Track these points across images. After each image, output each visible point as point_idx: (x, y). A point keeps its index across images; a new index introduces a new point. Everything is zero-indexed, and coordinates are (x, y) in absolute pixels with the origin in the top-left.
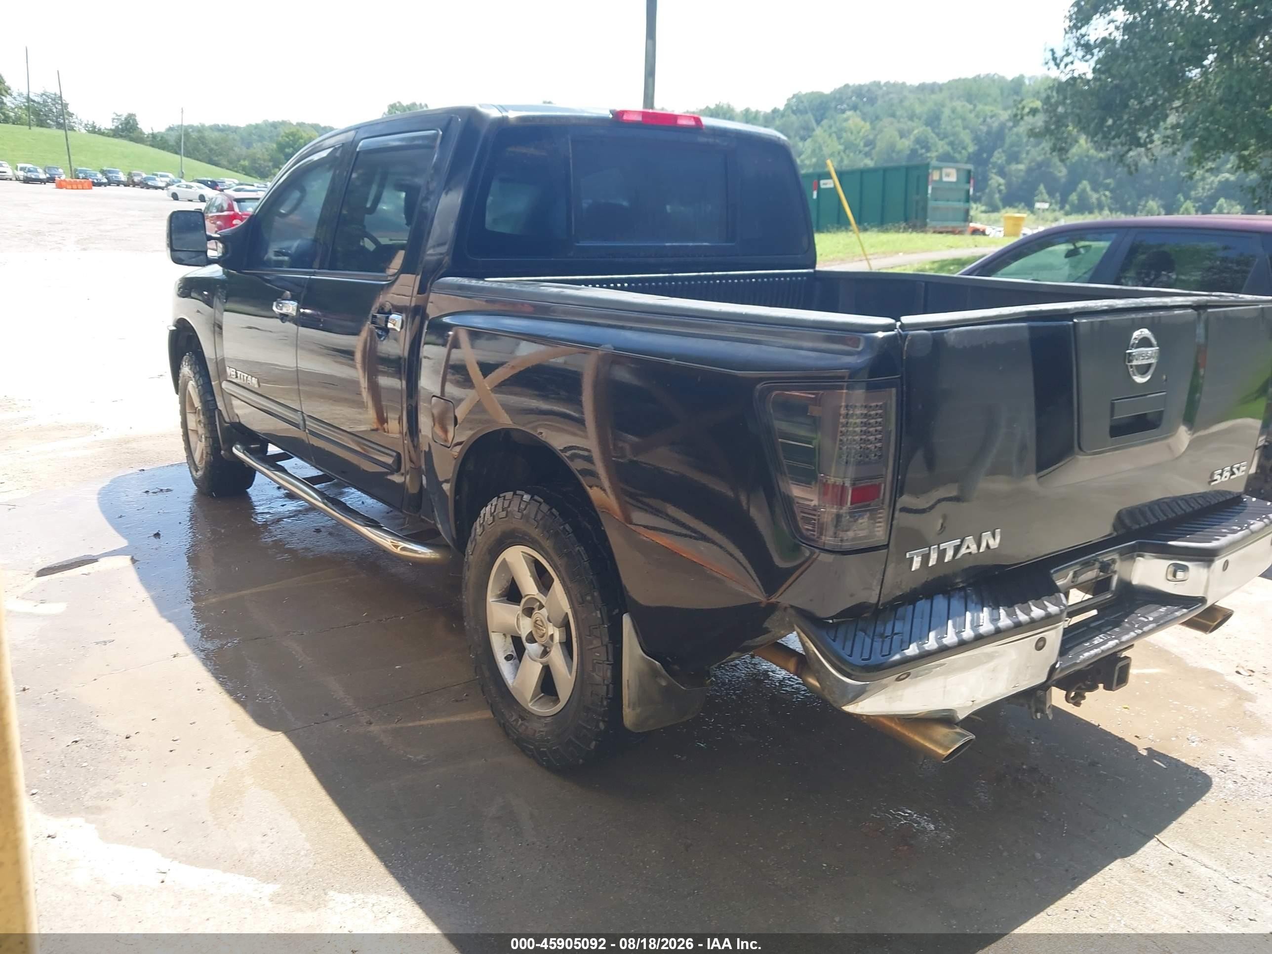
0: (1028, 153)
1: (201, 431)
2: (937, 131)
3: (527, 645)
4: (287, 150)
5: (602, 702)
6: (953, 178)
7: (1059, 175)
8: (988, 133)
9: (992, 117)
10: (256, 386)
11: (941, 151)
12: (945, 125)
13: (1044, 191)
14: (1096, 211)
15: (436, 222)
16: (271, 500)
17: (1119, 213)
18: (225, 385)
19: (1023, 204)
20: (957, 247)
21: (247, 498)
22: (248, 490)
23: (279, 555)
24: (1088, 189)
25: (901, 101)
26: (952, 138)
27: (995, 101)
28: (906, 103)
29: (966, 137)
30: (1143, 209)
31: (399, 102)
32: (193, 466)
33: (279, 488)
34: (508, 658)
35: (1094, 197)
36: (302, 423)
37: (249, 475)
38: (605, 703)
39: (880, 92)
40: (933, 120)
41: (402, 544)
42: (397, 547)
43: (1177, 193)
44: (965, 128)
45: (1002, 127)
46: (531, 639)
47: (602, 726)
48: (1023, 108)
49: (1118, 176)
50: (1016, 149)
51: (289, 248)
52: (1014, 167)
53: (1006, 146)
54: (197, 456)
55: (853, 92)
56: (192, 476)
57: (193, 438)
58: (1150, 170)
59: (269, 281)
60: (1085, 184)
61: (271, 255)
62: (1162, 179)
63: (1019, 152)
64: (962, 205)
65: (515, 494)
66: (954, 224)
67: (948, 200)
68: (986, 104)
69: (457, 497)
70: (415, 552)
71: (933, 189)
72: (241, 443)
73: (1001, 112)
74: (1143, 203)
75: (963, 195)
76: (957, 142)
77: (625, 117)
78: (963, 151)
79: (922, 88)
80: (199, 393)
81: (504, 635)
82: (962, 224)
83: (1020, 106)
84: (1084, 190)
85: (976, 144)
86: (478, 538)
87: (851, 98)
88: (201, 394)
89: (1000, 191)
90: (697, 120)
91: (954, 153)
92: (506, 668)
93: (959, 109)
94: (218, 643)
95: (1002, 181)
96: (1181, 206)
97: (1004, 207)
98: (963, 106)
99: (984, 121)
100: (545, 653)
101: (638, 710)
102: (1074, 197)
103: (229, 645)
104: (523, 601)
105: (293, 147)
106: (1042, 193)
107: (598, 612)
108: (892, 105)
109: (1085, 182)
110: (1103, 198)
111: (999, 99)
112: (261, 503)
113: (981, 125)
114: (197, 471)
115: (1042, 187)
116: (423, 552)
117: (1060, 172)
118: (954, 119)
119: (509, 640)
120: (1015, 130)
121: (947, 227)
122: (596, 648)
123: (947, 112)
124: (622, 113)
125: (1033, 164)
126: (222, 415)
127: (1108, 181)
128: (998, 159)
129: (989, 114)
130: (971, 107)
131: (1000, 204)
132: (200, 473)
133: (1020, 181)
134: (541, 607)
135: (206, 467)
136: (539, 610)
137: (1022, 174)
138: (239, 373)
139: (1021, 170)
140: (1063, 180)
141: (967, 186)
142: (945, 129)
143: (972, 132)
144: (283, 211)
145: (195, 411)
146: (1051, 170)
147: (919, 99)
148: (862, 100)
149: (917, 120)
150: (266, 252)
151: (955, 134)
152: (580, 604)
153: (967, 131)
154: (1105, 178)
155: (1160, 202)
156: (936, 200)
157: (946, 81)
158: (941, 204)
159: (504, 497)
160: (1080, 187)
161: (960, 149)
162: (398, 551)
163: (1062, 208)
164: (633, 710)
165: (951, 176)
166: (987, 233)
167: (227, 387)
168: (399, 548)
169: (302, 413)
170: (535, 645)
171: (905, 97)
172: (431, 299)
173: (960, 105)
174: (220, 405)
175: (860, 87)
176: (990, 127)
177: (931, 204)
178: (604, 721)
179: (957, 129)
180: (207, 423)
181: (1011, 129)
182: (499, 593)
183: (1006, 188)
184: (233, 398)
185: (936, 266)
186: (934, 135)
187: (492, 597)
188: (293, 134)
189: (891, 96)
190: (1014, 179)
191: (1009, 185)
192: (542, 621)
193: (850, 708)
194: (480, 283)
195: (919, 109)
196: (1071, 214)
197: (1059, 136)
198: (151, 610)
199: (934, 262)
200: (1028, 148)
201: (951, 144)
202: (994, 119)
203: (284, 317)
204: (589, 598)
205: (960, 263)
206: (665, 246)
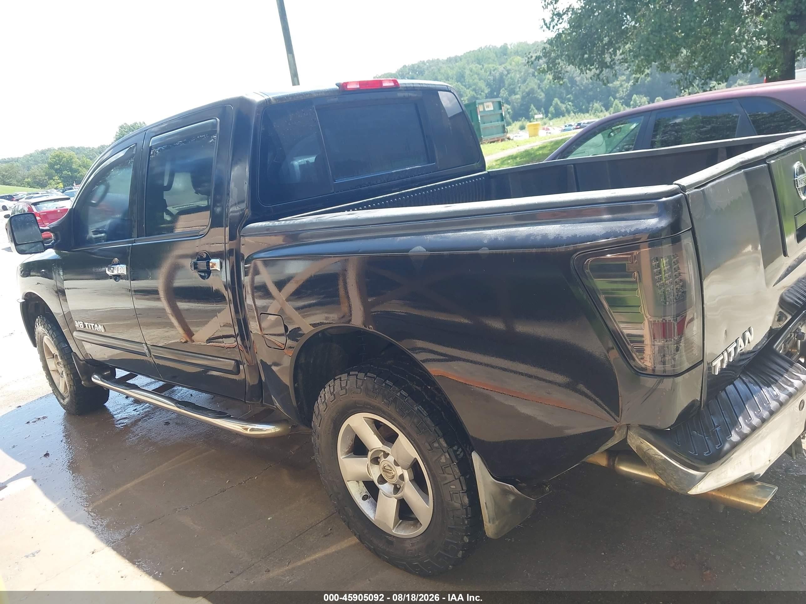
0: (520, 88)
1: (61, 369)
2: (464, 84)
3: (380, 486)
4: (56, 167)
5: (464, 522)
6: (491, 108)
7: (540, 97)
8: (494, 80)
9: (494, 70)
10: (103, 331)
11: (469, 95)
12: (468, 80)
13: (534, 108)
14: (566, 115)
15: (232, 185)
16: (124, 408)
17: (579, 114)
18: (75, 334)
19: (524, 118)
20: (507, 149)
21: (106, 409)
22: (105, 404)
23: (146, 449)
24: (559, 103)
25: (439, 70)
26: (474, 87)
27: (494, 60)
28: (442, 71)
29: (482, 84)
30: (592, 109)
31: (125, 124)
32: (59, 396)
33: (127, 397)
34: (365, 498)
35: (563, 107)
36: (147, 351)
37: (104, 394)
38: (466, 522)
39: (425, 67)
40: (461, 78)
41: (250, 427)
42: (246, 429)
43: (609, 96)
44: (480, 79)
45: (501, 75)
46: (382, 480)
47: (466, 539)
48: (532, 57)
49: (574, 93)
50: (512, 86)
51: (103, 227)
52: (513, 97)
53: (506, 86)
54: (61, 388)
55: (409, 69)
56: (61, 403)
57: (55, 376)
58: (591, 86)
59: (94, 254)
60: (556, 100)
61: (91, 235)
62: (598, 90)
63: (514, 88)
64: (500, 123)
65: (349, 374)
66: (498, 136)
67: (491, 122)
68: (489, 64)
69: (296, 385)
70: (261, 430)
71: (481, 116)
72: (97, 374)
73: (499, 67)
74: (591, 105)
75: (499, 117)
76: (477, 88)
77: (349, 87)
78: (482, 93)
79: (449, 60)
80: (55, 344)
81: (358, 482)
82: (502, 135)
83: (529, 56)
84: (557, 104)
85: (489, 88)
86: (322, 413)
87: (409, 73)
88: (57, 343)
89: (509, 113)
90: (395, 82)
91: (477, 95)
92: (365, 507)
93: (474, 68)
94: (124, 532)
95: (509, 107)
96: (613, 104)
97: (513, 122)
98: (476, 67)
99: (490, 73)
100: (397, 489)
101: (497, 523)
102: (552, 109)
103: (133, 531)
104: (370, 454)
105: (59, 164)
106: (532, 109)
107: (447, 454)
108: (434, 73)
109: (556, 99)
110: (568, 106)
111: (496, 59)
112: (118, 411)
113: (488, 76)
114: (64, 399)
115: (532, 106)
116: (269, 429)
117: (541, 95)
118: (473, 75)
119: (362, 484)
120: (509, 76)
121: (494, 138)
122: (450, 482)
123: (467, 72)
124: (346, 84)
125: (524, 94)
126: (77, 355)
127: (569, 96)
128: (504, 94)
129: (492, 69)
130: (481, 66)
131: (511, 121)
132: (67, 400)
133: (519, 105)
134: (386, 455)
135: (71, 395)
136: (385, 458)
137: (519, 100)
138: (86, 324)
139: (518, 99)
140: (544, 100)
141: (500, 112)
142: (469, 82)
143: (485, 81)
144: (94, 202)
145: (53, 356)
146: (536, 95)
147: (449, 67)
148: (415, 73)
149: (451, 80)
150: (87, 232)
151: (475, 84)
152: (429, 450)
153: (482, 81)
154: (566, 95)
155: (600, 104)
156: (484, 123)
157: (462, 54)
158: (487, 125)
159: (340, 378)
160: (554, 103)
161: (480, 92)
162: (248, 432)
163: (547, 116)
164: (493, 523)
165: (489, 106)
166: (511, 138)
167: (78, 335)
168: (249, 430)
169: (146, 344)
170: (386, 485)
171: (441, 67)
172: (242, 242)
173: (475, 67)
174: (74, 349)
175: (413, 66)
176: (494, 76)
177: (482, 126)
178: (467, 536)
179: (475, 81)
180: (66, 363)
181: (506, 76)
182: (347, 450)
183: (512, 110)
184: (83, 342)
185: (499, 162)
186: (463, 87)
187: (342, 455)
188: (58, 156)
189: (433, 68)
190: (515, 104)
191: (513, 109)
192: (389, 466)
193: (694, 491)
194: (276, 223)
195: (450, 73)
196: (552, 119)
197: (556, 70)
198: (60, 517)
199: (497, 161)
200: (520, 85)
201: (474, 90)
202: (496, 71)
203: (117, 277)
204: (436, 445)
205: (513, 157)
206: (392, 173)
